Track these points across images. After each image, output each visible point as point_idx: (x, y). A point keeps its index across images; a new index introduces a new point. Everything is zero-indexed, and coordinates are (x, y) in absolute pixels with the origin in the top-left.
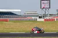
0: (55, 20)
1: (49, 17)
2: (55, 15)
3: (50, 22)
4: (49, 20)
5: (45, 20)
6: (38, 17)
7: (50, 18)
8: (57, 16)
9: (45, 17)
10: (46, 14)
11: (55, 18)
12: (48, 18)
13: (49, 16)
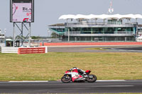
0: (46, 52)
1: (32, 44)
2: (45, 38)
3: (32, 55)
4: (32, 51)
5: (22, 51)
6: (4, 44)
7: (34, 45)
8: (50, 40)
9: (21, 44)
10: (25, 35)
11: (46, 47)
12: (28, 47)
13: (31, 42)
